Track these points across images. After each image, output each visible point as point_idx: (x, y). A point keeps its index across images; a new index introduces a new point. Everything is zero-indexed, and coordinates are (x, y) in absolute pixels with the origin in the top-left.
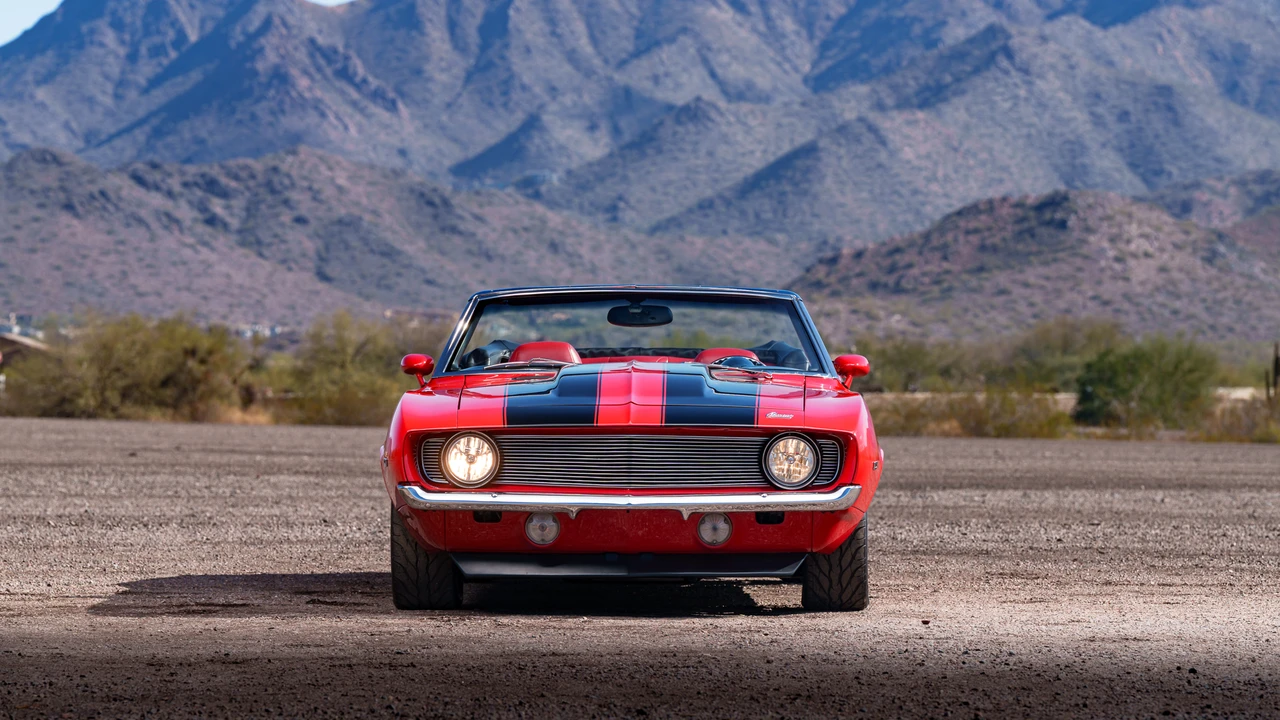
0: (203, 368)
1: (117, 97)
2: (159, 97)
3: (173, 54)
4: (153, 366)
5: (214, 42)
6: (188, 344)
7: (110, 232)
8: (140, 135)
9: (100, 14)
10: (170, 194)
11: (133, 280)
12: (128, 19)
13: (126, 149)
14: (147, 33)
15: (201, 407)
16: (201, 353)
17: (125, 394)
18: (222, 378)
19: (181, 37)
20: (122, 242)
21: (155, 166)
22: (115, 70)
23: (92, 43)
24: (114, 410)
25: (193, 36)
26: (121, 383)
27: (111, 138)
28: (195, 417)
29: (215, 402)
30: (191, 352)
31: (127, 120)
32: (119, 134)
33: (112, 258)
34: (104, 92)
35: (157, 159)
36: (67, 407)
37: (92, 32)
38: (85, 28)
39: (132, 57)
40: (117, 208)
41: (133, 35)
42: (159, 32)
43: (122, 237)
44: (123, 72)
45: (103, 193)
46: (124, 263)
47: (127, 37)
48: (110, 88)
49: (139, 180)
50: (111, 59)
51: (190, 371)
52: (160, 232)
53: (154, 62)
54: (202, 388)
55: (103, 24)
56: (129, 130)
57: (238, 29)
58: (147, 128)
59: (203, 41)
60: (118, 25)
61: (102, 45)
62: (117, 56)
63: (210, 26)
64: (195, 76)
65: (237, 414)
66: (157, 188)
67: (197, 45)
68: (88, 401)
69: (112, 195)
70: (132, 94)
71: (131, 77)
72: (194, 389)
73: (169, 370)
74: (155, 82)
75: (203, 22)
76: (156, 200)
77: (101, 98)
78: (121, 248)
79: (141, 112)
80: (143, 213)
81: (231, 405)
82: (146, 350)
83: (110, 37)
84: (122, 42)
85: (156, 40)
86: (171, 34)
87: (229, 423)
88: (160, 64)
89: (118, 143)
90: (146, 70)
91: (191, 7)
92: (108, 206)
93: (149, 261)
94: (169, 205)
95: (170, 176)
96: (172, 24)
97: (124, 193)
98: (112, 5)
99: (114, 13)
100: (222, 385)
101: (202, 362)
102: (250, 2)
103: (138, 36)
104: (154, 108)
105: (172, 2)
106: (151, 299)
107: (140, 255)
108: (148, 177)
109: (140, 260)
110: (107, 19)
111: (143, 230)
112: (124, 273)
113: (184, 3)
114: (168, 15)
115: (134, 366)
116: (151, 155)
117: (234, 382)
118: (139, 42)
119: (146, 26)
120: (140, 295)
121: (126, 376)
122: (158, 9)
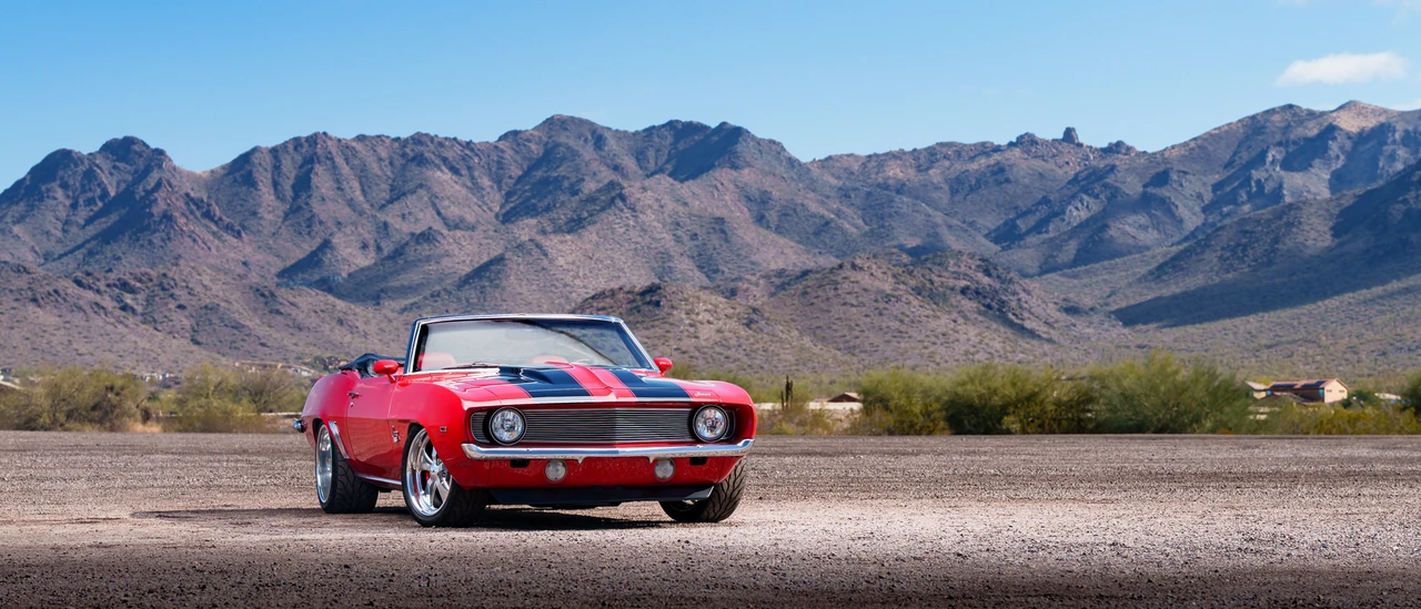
0: (118, 398)
1: (64, 231)
2: (92, 230)
3: (100, 204)
4: (86, 397)
5: (126, 196)
6: (108, 383)
7: (60, 316)
8: (79, 255)
9: (54, 180)
10: (98, 291)
11: (75, 346)
12: (71, 182)
13: (70, 263)
14: (84, 191)
15: (117, 422)
16: (117, 389)
17: (69, 416)
18: (130, 404)
19: (105, 193)
20: (68, 322)
21: (88, 274)
22: (63, 214)
23: (48, 197)
24: (62, 425)
25: (112, 194)
26: (65, 408)
27: (61, 256)
28: (112, 429)
29: (126, 419)
30: (111, 388)
31: (72, 245)
32: (66, 254)
33: (62, 332)
34: (56, 228)
35: (90, 269)
36: (33, 425)
37: (48, 190)
38: (43, 188)
39: (74, 206)
40: (65, 300)
41: (74, 193)
42: (90, 190)
43: (68, 319)
44: (68, 216)
45: (56, 291)
46: (69, 335)
47: (70, 193)
48: (60, 225)
49: (78, 283)
50: (61, 208)
51: (109, 401)
52: (92, 315)
53: (88, 208)
54: (117, 410)
55: (55, 185)
56: (71, 251)
57: (141, 187)
58: (84, 250)
59: (118, 196)
60: (65, 186)
61: (55, 199)
62: (65, 206)
63: (123, 186)
64: (114, 218)
65: (139, 427)
66: (90, 288)
67: (114, 197)
68: (45, 419)
69: (61, 292)
70: (74, 229)
71: (73, 218)
72: (112, 412)
73: (97, 399)
74: (89, 221)
75: (118, 184)
76: (90, 295)
77: (53, 231)
78: (68, 325)
79: (80, 241)
80: (81, 303)
81: (136, 421)
82: (82, 388)
83: (59, 193)
84: (68, 197)
85: (90, 195)
86: (99, 191)
87: (136, 432)
88: (92, 210)
89: (65, 260)
90: (83, 214)
91: (111, 174)
92: (59, 299)
93: (85, 334)
94: (98, 298)
95: (98, 280)
96: (99, 185)
97: (69, 291)
98: (61, 173)
99: (62, 179)
100: (130, 409)
101: (117, 394)
102: (147, 171)
103: (77, 193)
104: (88, 237)
105: (99, 171)
106: (87, 357)
107: (80, 329)
108: (84, 281)
109: (80, 333)
110: (58, 182)
111: (81, 314)
112: (69, 341)
113: (107, 172)
114: (96, 180)
115: (74, 397)
116: (86, 267)
117: (137, 407)
118: (78, 196)
119: (83, 186)
120: (80, 355)
121: (69, 403)
122: (90, 175)
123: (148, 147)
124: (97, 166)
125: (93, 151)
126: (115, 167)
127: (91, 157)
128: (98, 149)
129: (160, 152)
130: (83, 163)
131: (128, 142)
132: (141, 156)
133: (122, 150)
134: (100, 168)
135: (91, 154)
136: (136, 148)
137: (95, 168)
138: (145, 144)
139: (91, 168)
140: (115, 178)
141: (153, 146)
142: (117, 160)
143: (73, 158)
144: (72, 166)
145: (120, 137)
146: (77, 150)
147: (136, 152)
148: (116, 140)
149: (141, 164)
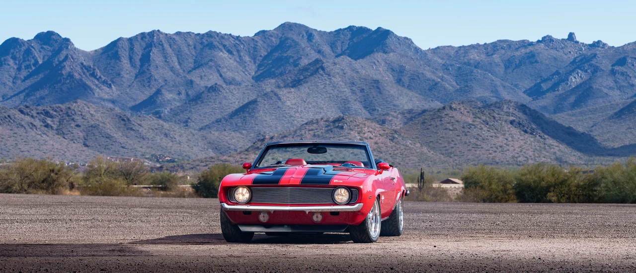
0: (57, 176)
1: (14, 83)
2: (28, 83)
3: (33, 68)
4: (39, 175)
5: (48, 64)
6: (51, 168)
7: (11, 130)
8: (22, 96)
9: (8, 54)
10: (32, 116)
11: (19, 146)
12: (18, 56)
13: (17, 101)
14: (24, 61)
15: (56, 190)
16: (56, 171)
17: (29, 186)
18: (63, 180)
19: (36, 62)
20: (16, 133)
21: (27, 107)
22: (13, 74)
23: (5, 64)
24: (25, 190)
25: (40, 62)
26: (28, 181)
27: (12, 97)
28: (53, 193)
29: (60, 188)
30: (53, 171)
31: (17, 91)
32: (14, 96)
33: (13, 139)
34: (9, 81)
35: (28, 104)
36: (9, 190)
37: (5, 60)
38: (2, 59)
39: (19, 69)
40: (14, 121)
41: (19, 62)
42: (28, 60)
43: (16, 132)
44: (16, 74)
45: (9, 116)
46: (16, 140)
47: (17, 62)
48: (11, 80)
49: (22, 112)
50: (12, 70)
51: (52, 177)
52: (29, 130)
53: (27, 71)
54: (56, 183)
55: (9, 57)
56: (17, 94)
57: (56, 59)
58: (24, 94)
59: (44, 63)
60: (14, 58)
61: (9, 65)
62: (14, 69)
63: (46, 58)
64: (41, 76)
65: (68, 192)
66: (28, 115)
67: (41, 64)
68: (16, 187)
69: (12, 117)
70: (19, 82)
71: (18, 76)
72: (53, 183)
73: (45, 177)
74: (26, 78)
75: (44, 57)
76: (28, 118)
77: (8, 83)
78: (15, 135)
79: (22, 88)
80: (23, 123)
81: (66, 189)
82: (36, 170)
83: (11, 62)
84: (16, 64)
85: (27, 63)
86: (33, 61)
87: (66, 195)
88: (29, 71)
89: (14, 99)
90: (24, 73)
91: (40, 52)
92: (11, 121)
93: (25, 140)
94: (32, 120)
95: (32, 110)
96: (33, 58)
97: (16, 116)
98: (12, 51)
99: (13, 54)
100: (63, 182)
101: (56, 174)
102: (60, 50)
103: (21, 62)
104: (27, 87)
105: (33, 50)
106: (26, 153)
107: (22, 137)
108: (25, 111)
109: (22, 139)
110: (10, 56)
111: (23, 129)
112: (16, 144)
113: (37, 51)
114: (32, 55)
115: (33, 175)
116: (25, 103)
117: (67, 181)
118: (22, 63)
119: (24, 58)
120: (22, 152)
121: (29, 179)
122: (28, 52)
123: (60, 37)
124: (32, 47)
125: (30, 39)
126: (42, 48)
127: (29, 42)
128: (33, 38)
129: (67, 40)
130: (24, 45)
131: (50, 34)
132: (56, 42)
133: (46, 38)
134: (34, 48)
135: (29, 40)
136: (54, 37)
137: (31, 48)
138: (59, 35)
139: (29, 48)
140: (42, 54)
141: (63, 37)
142: (44, 44)
143: (18, 43)
144: (18, 47)
145: (45, 31)
146: (21, 38)
147: (54, 40)
148: (43, 33)
149: (56, 46)
